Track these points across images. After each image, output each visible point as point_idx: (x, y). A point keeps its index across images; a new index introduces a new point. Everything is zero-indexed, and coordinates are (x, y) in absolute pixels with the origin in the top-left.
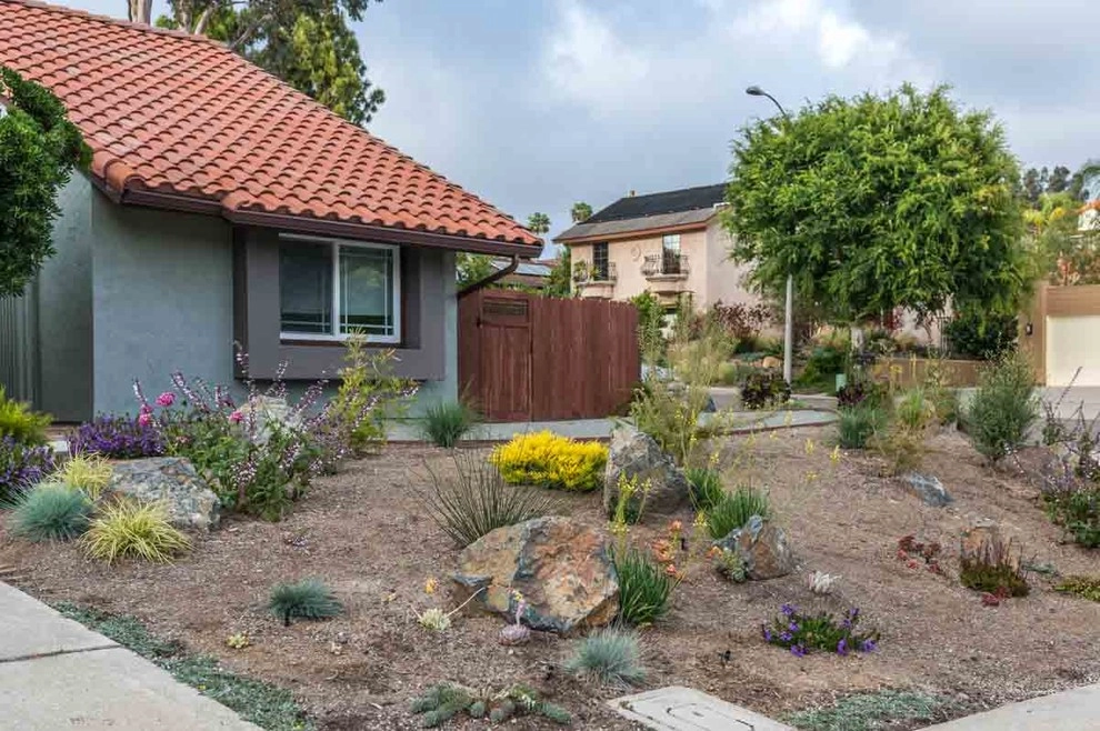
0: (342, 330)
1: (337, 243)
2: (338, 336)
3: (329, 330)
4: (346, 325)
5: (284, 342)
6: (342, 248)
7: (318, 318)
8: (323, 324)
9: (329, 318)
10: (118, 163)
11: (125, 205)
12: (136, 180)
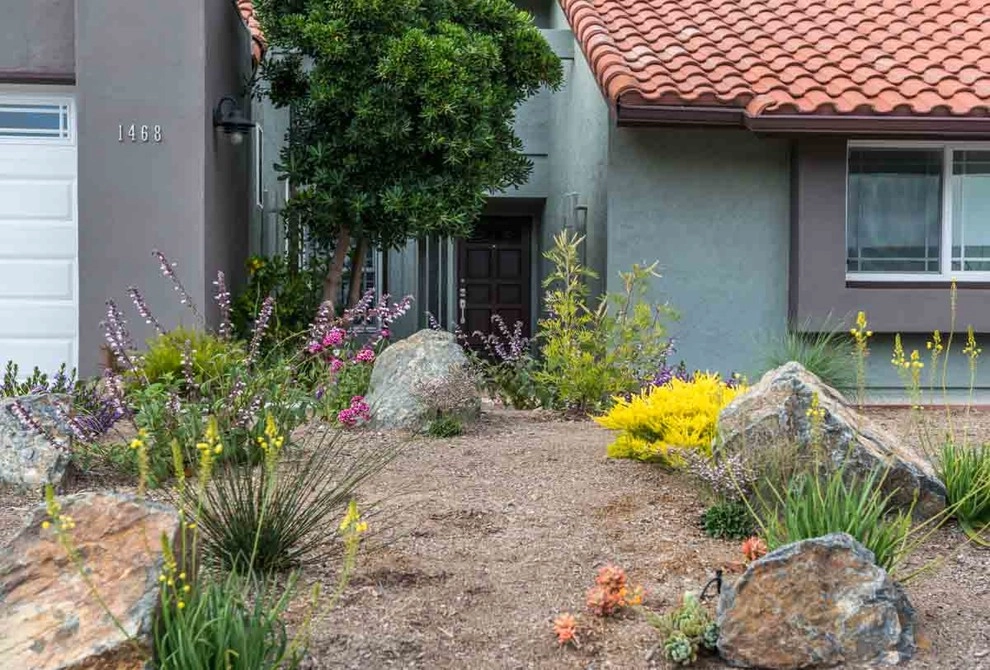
0: (956, 266)
1: (949, 148)
2: (947, 274)
3: (935, 267)
4: (962, 259)
5: (851, 284)
6: (958, 155)
7: (918, 251)
8: (926, 260)
9: (936, 251)
10: (621, 76)
11: (620, 124)
12: (631, 93)
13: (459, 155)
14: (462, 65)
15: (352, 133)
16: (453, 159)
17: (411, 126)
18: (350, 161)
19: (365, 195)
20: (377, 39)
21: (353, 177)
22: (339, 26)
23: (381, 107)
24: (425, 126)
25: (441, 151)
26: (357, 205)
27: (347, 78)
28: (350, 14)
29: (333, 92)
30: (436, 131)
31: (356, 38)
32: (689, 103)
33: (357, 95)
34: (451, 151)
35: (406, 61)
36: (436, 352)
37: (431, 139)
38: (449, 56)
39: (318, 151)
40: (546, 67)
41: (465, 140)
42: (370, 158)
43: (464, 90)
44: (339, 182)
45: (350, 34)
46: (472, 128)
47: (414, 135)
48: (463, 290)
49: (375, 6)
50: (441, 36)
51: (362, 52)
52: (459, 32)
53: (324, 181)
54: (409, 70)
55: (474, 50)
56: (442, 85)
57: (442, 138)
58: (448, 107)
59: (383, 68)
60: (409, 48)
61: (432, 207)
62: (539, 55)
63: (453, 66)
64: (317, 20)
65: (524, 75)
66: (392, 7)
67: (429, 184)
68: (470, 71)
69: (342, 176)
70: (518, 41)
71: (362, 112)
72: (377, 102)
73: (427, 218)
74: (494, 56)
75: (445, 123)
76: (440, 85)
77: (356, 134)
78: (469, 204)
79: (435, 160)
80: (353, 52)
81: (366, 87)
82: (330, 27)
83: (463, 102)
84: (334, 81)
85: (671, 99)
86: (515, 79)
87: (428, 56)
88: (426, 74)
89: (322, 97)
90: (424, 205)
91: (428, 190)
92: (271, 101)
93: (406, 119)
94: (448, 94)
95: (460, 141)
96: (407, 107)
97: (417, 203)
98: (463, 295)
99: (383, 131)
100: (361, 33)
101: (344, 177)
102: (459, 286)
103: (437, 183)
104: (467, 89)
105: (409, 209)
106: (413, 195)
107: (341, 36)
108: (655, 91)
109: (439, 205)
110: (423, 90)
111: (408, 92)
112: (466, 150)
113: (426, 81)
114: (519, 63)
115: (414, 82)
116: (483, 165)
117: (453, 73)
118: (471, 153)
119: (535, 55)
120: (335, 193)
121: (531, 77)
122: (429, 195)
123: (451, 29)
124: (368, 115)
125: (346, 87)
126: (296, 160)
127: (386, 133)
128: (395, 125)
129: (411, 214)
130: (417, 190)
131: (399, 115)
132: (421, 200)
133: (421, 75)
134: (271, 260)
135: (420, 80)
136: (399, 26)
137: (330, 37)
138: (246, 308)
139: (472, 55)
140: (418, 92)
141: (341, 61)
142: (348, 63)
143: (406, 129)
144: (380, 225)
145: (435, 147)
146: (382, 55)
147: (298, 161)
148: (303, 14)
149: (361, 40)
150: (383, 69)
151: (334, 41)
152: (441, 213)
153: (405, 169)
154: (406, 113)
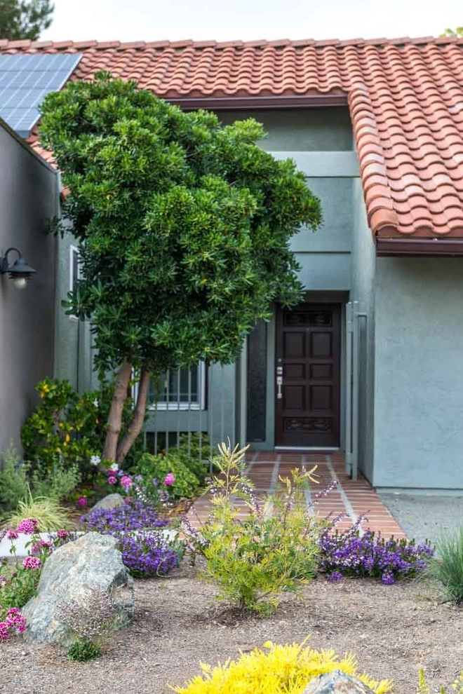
10: (382, 211)
11: (378, 255)
12: (389, 228)
13: (222, 294)
14: (220, 216)
15: (125, 276)
16: (215, 297)
17: (176, 270)
18: (127, 299)
19: (140, 329)
20: (145, 195)
21: (129, 312)
22: (111, 186)
23: (149, 254)
24: (189, 270)
25: (206, 290)
26: (133, 337)
27: (119, 230)
28: (120, 175)
29: (106, 243)
30: (199, 274)
31: (127, 195)
32: (441, 236)
33: (128, 244)
34: (213, 291)
35: (169, 215)
36: (96, 558)
37: (195, 281)
38: (208, 209)
39: (98, 291)
40: (306, 210)
41: (225, 280)
42: (144, 296)
43: (220, 238)
44: (117, 317)
45: (120, 193)
46: (232, 270)
47: (180, 278)
48: (280, 368)
49: (141, 168)
50: (204, 191)
51: (131, 207)
52: (222, 185)
53: (105, 317)
54: (171, 223)
55: (231, 203)
56: (201, 236)
57: (205, 280)
58: (206, 255)
59: (148, 221)
60: (171, 203)
61: (197, 340)
62: (299, 199)
63: (211, 217)
64: (92, 180)
65: (286, 217)
66: (157, 168)
67: (195, 319)
68: (227, 220)
69: (120, 310)
70: (281, 188)
71: (132, 258)
72: (146, 251)
73: (192, 350)
74: (252, 206)
75: (207, 268)
76: (199, 235)
77: (129, 277)
78: (232, 336)
79: (200, 298)
80: (123, 208)
81: (136, 238)
82: (102, 187)
83: (221, 249)
84: (108, 233)
85: (424, 233)
86: (278, 221)
87: (188, 210)
88: (186, 225)
89: (97, 247)
90: (190, 338)
91: (195, 325)
92: (74, 236)
93: (172, 263)
94: (207, 243)
95: (222, 281)
96: (173, 254)
97: (183, 337)
98: (281, 373)
99: (152, 275)
100: (130, 190)
101: (122, 313)
102: (276, 365)
103: (202, 318)
104: (224, 238)
105: (177, 343)
106: (181, 330)
107: (113, 195)
108: (411, 224)
109: (204, 338)
110: (184, 240)
111: (172, 241)
112: (227, 289)
113: (187, 230)
114: (281, 207)
115: (176, 233)
116: (246, 300)
117: (211, 224)
118: (232, 291)
119: (296, 199)
120: (114, 326)
121: (291, 219)
122: (195, 329)
123: (215, 182)
124: (137, 262)
125: (120, 238)
126: (81, 296)
127: (154, 277)
128: (162, 269)
129: (178, 346)
130: (184, 325)
131: (165, 261)
132: (187, 334)
133: (183, 227)
134: (61, 383)
135: (181, 231)
136: (165, 183)
137: (102, 196)
138: (37, 427)
139: (229, 208)
140: (180, 242)
141: (112, 216)
142: (120, 217)
143: (172, 273)
144: (155, 352)
145: (199, 288)
146: (149, 210)
147: (83, 298)
148: (82, 174)
149: (131, 197)
150: (148, 223)
151: (106, 200)
152: (204, 346)
153: (175, 305)
154: (172, 259)
